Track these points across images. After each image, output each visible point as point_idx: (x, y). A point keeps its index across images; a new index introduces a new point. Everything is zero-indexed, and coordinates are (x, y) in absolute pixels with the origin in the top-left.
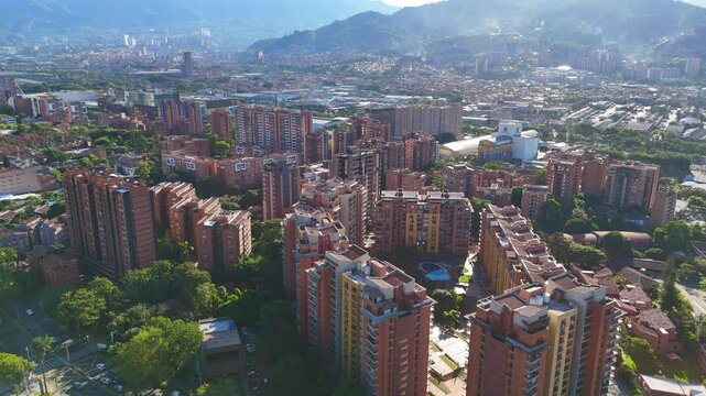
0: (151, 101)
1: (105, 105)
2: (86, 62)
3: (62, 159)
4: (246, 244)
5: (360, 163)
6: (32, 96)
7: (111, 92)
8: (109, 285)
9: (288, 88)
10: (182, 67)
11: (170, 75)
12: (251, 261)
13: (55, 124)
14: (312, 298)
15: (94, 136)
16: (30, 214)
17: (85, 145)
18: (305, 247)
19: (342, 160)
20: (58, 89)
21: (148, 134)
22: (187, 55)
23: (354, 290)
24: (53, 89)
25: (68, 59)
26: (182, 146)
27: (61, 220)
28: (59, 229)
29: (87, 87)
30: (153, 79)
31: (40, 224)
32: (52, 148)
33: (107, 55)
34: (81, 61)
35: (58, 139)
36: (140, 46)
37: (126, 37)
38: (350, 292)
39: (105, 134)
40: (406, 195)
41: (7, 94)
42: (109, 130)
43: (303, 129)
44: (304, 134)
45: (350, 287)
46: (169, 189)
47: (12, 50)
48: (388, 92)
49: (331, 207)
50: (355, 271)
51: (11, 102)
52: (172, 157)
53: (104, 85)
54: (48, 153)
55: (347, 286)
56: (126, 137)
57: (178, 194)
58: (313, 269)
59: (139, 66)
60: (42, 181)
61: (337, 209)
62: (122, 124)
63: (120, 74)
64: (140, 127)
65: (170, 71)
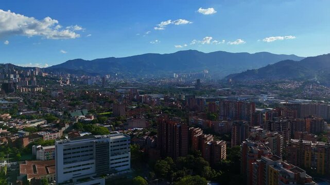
0: (183, 98)
1: (166, 99)
2: (160, 84)
3: (153, 117)
4: (224, 155)
5: (280, 125)
6: (143, 96)
7: (169, 95)
8: (172, 161)
9: (243, 95)
10: (196, 85)
11: (191, 88)
12: (226, 162)
13: (150, 105)
14: (254, 176)
15: (163, 110)
16: (144, 134)
17: (160, 113)
18: (252, 154)
19: (270, 123)
20: (150, 93)
21: (183, 110)
22: (198, 81)
23: (275, 173)
24: (149, 93)
25: (153, 83)
26: (197, 115)
27: (154, 138)
28: (153, 141)
29: (160, 93)
30: (184, 90)
31: (147, 138)
32: (150, 113)
33: (167, 81)
34: (158, 83)
35: (151, 111)
36: (179, 77)
37: (175, 74)
38: (273, 174)
39: (167, 109)
40: (304, 142)
41: (134, 95)
42: (169, 108)
43: (251, 111)
44: (251, 113)
45: (273, 171)
46: (193, 129)
47: (134, 79)
48: (297, 98)
49: (264, 142)
50: (275, 166)
51: (135, 97)
52: (192, 119)
53: (166, 92)
54: (148, 115)
55: (271, 171)
56: (175, 111)
57: (197, 131)
58: (255, 163)
59: (179, 85)
60: (147, 124)
61: (267, 143)
62: (173, 106)
63: (171, 88)
64: (180, 107)
65: (191, 87)
